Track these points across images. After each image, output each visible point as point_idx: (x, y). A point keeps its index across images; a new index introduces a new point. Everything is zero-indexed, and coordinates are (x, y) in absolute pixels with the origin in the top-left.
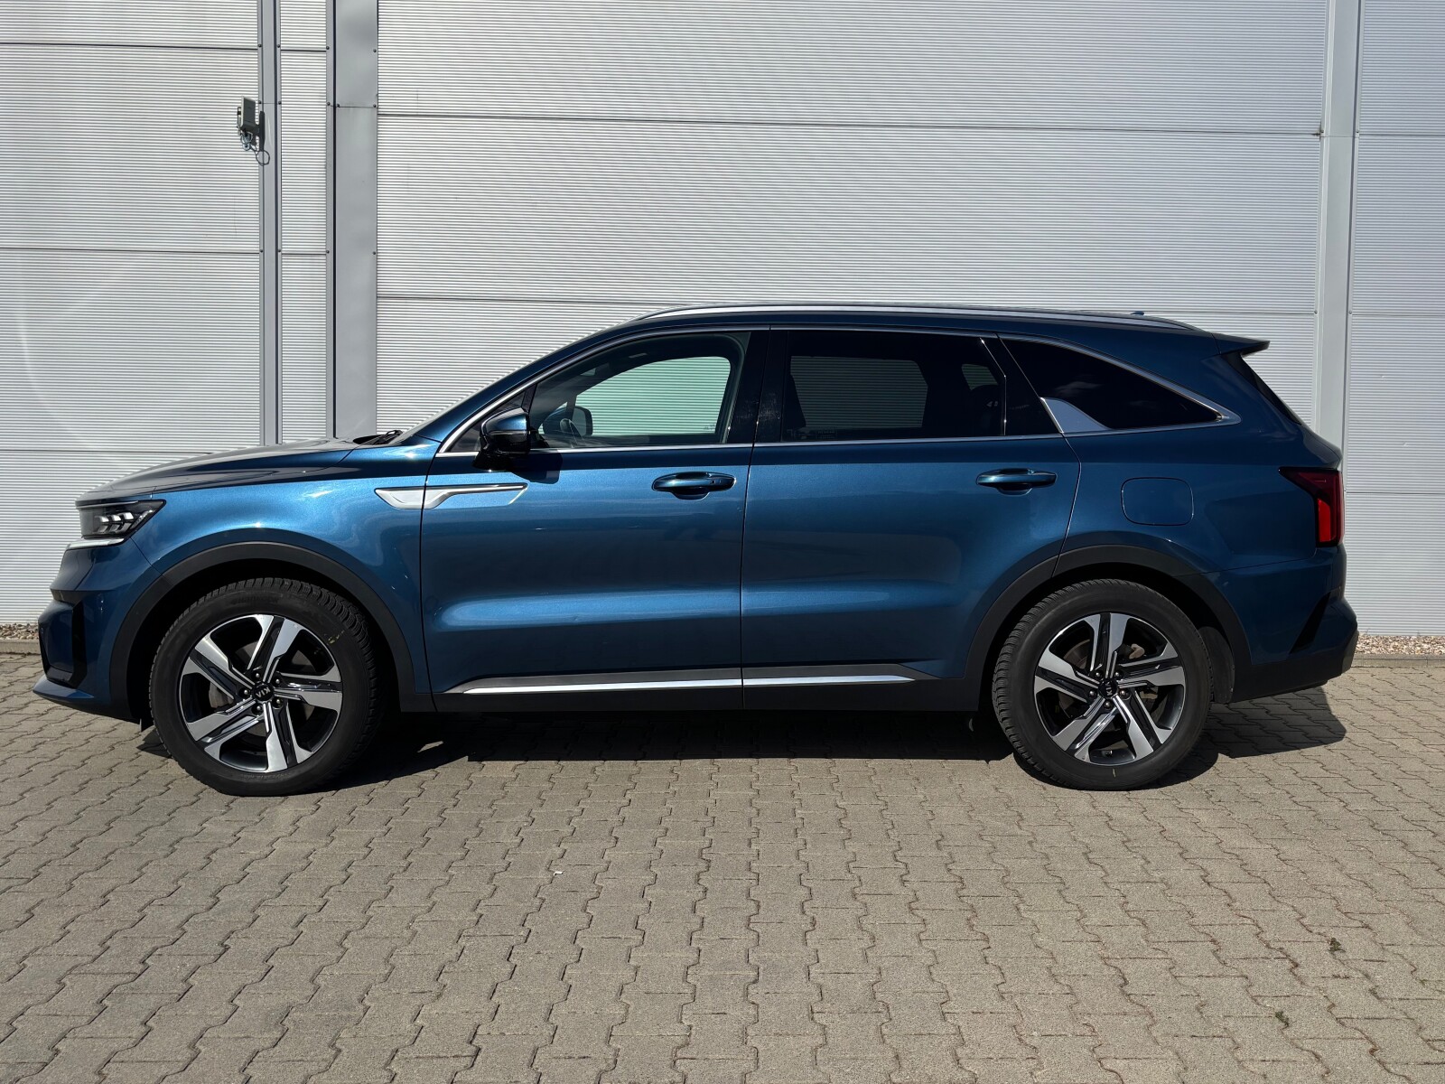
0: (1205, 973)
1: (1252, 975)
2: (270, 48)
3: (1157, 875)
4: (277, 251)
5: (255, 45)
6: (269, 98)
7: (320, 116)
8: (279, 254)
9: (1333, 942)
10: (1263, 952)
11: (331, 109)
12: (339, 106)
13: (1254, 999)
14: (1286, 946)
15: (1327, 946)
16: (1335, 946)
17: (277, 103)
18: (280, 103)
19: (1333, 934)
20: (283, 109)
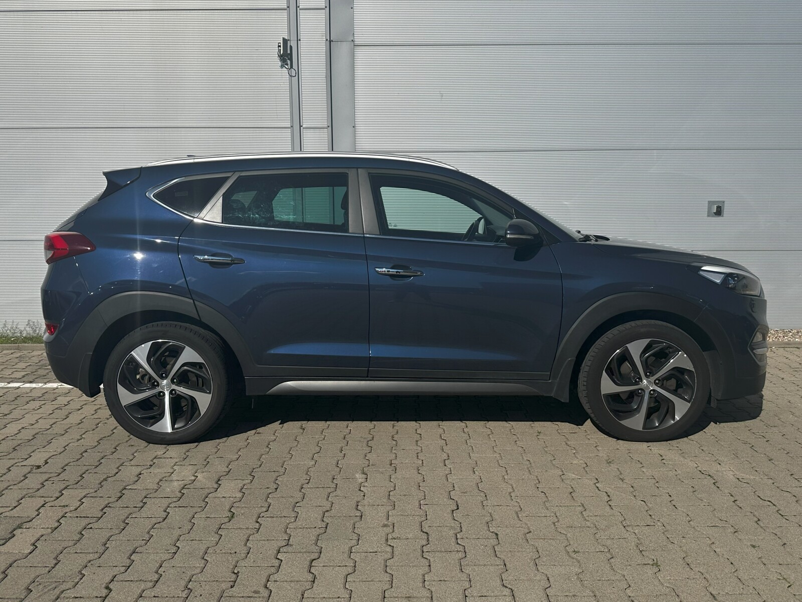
2: (293, 9)
4: (301, 126)
5: (285, 7)
6: (294, 38)
7: (323, 48)
8: (302, 128)
11: (328, 43)
12: (332, 41)
17: (298, 40)
18: (300, 40)
20: (302, 44)
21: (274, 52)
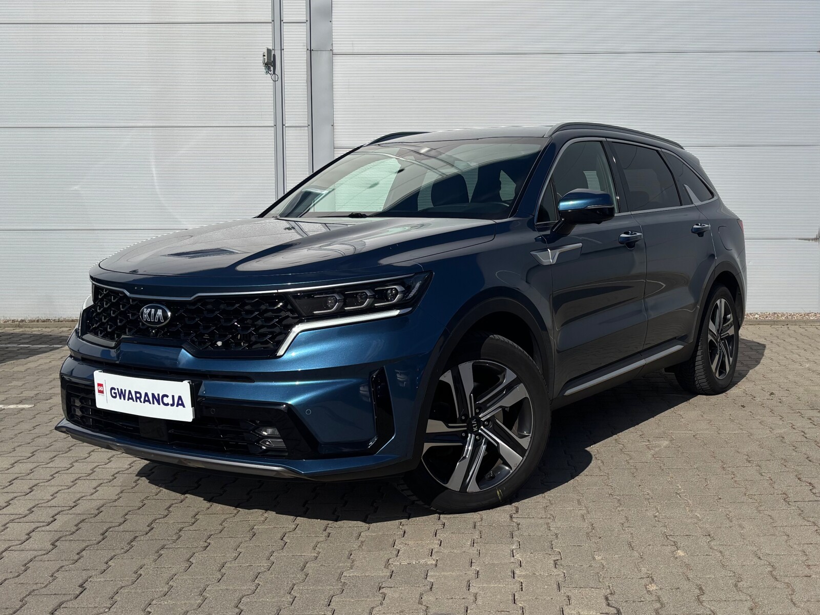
2: (278, 22)
4: (283, 125)
5: (270, 20)
6: (278, 47)
7: (304, 56)
8: (284, 127)
11: (309, 52)
12: (312, 50)
17: (282, 50)
20: (285, 53)
21: (259, 61)
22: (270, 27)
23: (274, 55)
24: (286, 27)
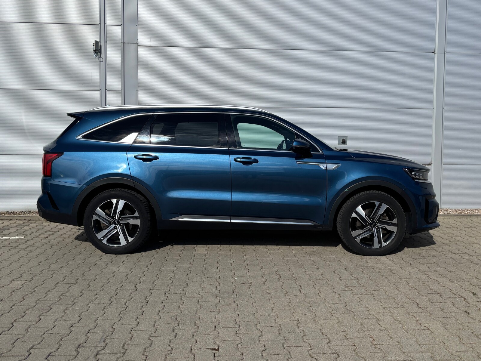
0: (440, 301)
1: (453, 302)
2: (103, 24)
3: (415, 276)
5: (98, 23)
6: (103, 41)
7: (119, 46)
8: (106, 90)
9: (473, 293)
10: (454, 296)
11: (123, 44)
12: (125, 43)
13: (457, 308)
14: (460, 294)
15: (472, 294)
16: (474, 294)
17: (105, 42)
19: (473, 291)
20: (107, 44)
21: (91, 48)
22: (98, 28)
23: (101, 46)
24: (108, 29)
